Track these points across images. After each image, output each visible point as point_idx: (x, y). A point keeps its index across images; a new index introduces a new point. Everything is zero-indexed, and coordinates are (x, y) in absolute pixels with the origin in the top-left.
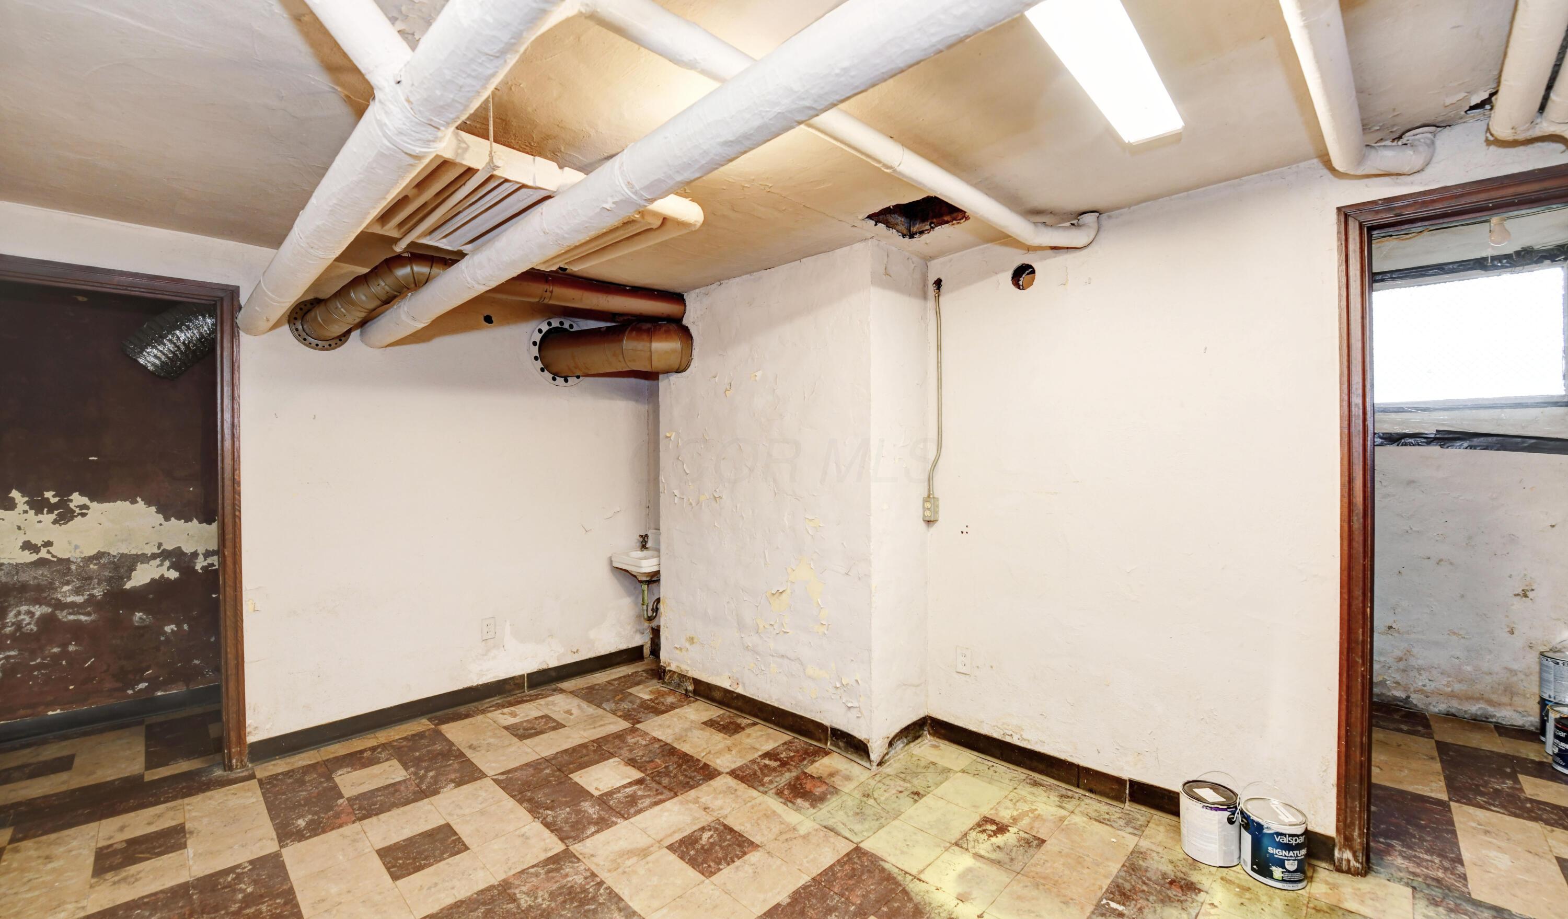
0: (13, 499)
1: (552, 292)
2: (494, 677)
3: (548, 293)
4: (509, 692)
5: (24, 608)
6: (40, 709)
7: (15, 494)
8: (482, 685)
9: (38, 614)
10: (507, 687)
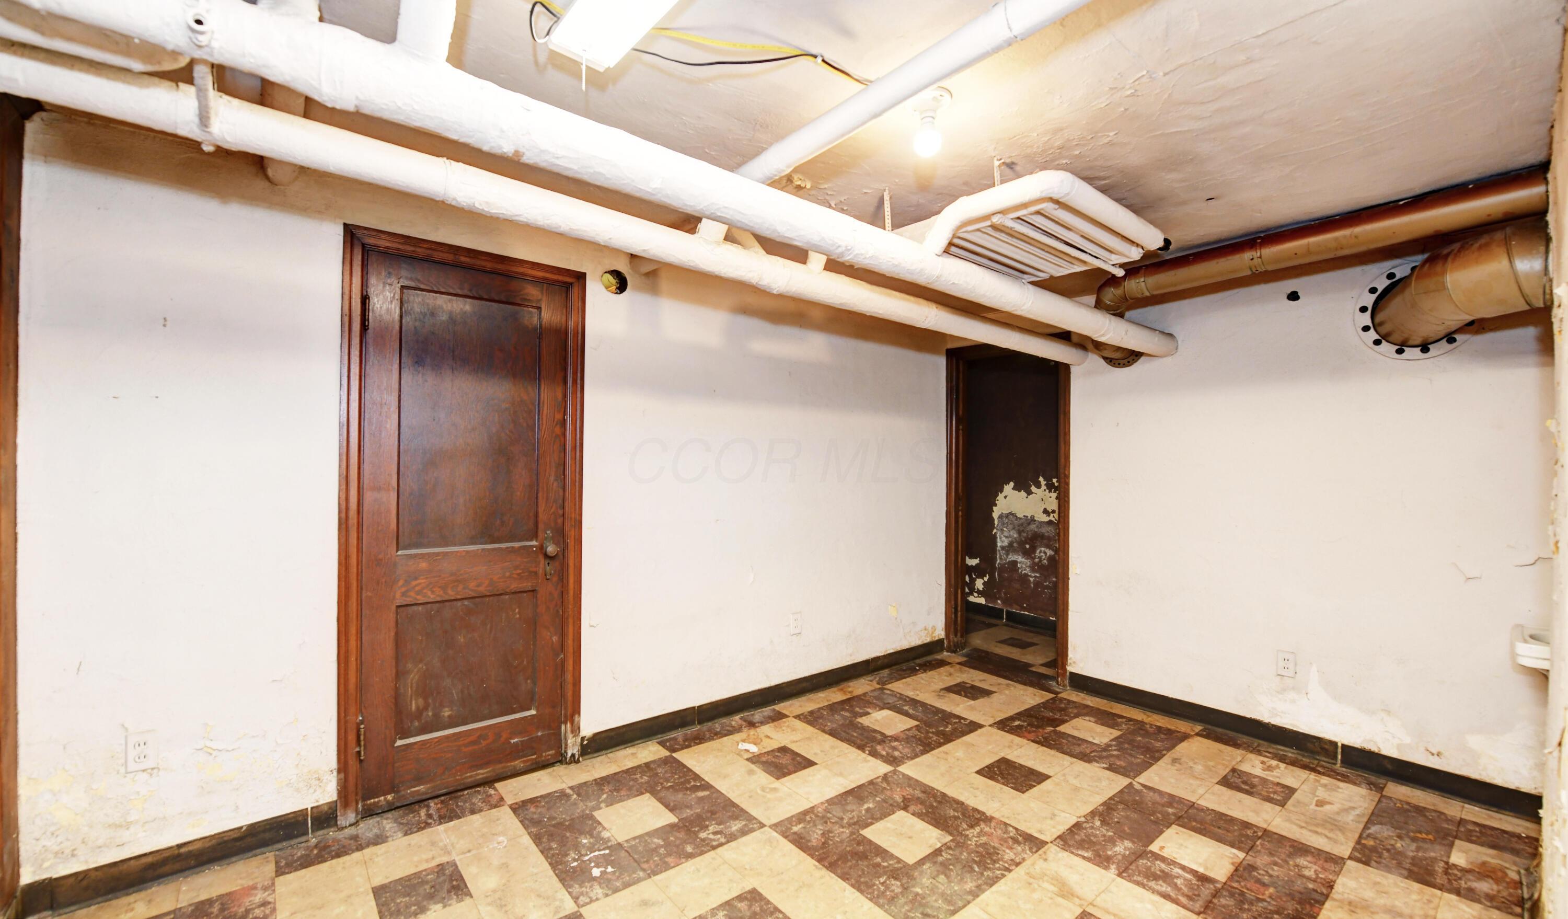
0: (1040, 482)
1: (1260, 257)
2: (1291, 724)
3: (1255, 260)
4: (1312, 753)
5: (1043, 549)
6: (1047, 613)
7: (1041, 479)
8: (1273, 725)
9: (1048, 554)
10: (1310, 745)
